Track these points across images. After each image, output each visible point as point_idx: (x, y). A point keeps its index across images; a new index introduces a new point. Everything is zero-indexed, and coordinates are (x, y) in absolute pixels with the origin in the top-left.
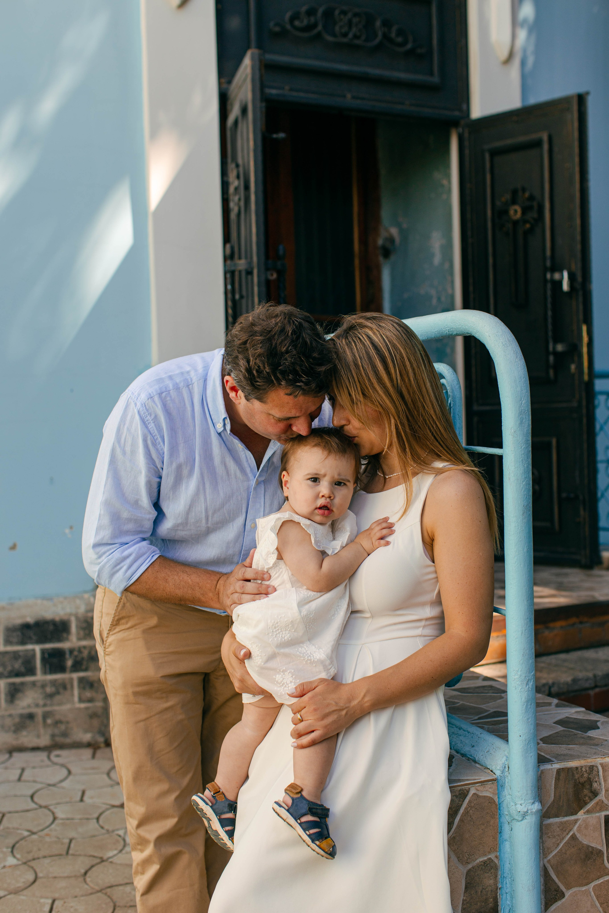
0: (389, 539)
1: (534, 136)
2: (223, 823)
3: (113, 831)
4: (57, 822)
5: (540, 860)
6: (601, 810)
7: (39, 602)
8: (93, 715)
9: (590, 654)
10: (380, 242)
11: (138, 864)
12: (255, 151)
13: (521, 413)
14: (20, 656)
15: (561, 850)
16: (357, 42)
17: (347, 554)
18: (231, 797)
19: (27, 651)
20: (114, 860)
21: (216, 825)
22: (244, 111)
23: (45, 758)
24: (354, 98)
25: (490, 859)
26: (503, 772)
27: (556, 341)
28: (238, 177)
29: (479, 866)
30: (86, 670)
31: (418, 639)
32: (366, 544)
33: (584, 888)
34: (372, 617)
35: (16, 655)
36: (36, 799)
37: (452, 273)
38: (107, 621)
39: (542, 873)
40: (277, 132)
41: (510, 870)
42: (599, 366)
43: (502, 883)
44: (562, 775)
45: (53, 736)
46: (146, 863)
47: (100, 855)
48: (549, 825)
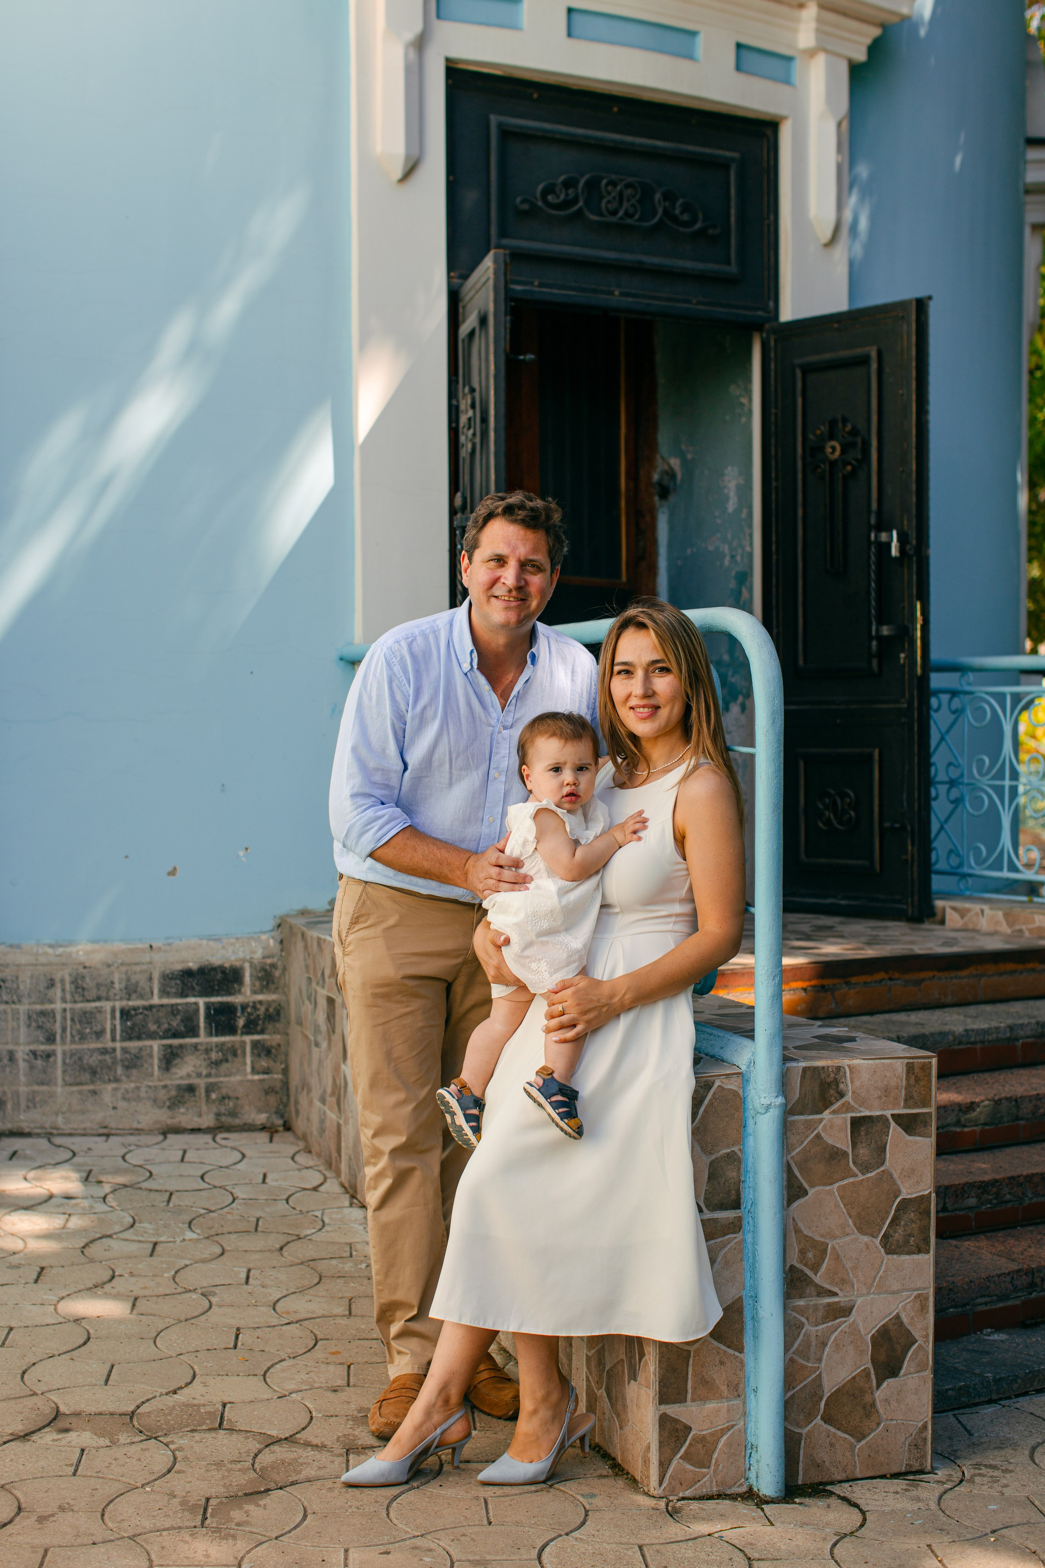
0: (641, 834)
1: (859, 351)
2: (468, 1118)
3: (308, 1212)
4: (236, 1201)
5: (783, 1156)
6: (847, 1111)
7: (205, 942)
8: (270, 1091)
9: (901, 1017)
10: (656, 477)
11: (371, 1179)
12: (496, 377)
13: (773, 713)
14: (178, 1011)
15: (805, 1147)
16: (629, 221)
17: (600, 845)
18: (477, 1093)
19: (187, 1004)
20: (314, 1237)
21: (460, 1120)
22: (483, 321)
23: (210, 1141)
24: (622, 294)
25: (733, 1151)
26: (748, 1067)
27: (880, 623)
28: (473, 406)
29: (722, 1157)
30: (262, 1032)
31: (669, 934)
32: (619, 836)
33: (828, 1188)
34: (622, 911)
35: (173, 1010)
36: (206, 1179)
37: (750, 526)
38: (346, 920)
39: (785, 1169)
40: (524, 354)
41: (753, 1164)
42: (935, 655)
43: (745, 1176)
44: (808, 1073)
45: (218, 1115)
46: (380, 1175)
47: (297, 1233)
48: (794, 1121)
